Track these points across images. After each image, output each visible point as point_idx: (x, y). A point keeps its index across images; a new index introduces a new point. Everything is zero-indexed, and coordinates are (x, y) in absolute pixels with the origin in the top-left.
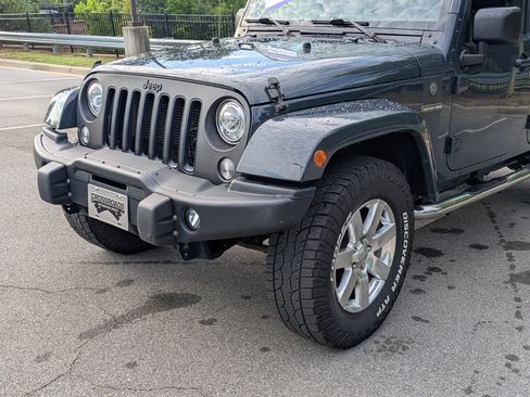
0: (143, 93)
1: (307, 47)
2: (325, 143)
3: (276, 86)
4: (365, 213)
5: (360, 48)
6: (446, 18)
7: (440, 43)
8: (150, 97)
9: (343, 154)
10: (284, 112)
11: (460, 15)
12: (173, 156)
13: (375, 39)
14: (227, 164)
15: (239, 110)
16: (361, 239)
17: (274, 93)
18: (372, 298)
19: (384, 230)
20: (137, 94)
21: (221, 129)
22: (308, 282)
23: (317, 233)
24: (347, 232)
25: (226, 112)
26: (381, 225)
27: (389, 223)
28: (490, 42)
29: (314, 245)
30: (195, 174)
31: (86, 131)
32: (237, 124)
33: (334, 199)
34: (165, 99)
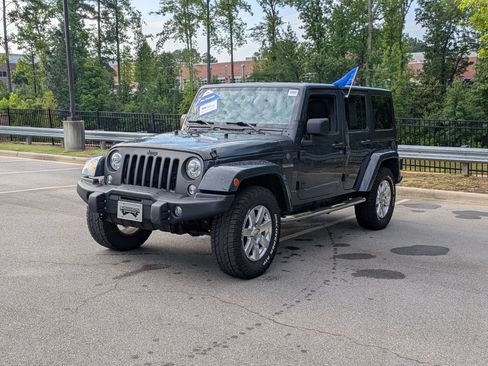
0: (147, 157)
1: (226, 135)
2: (238, 176)
3: (215, 152)
4: (256, 212)
5: (253, 136)
6: (293, 123)
7: (291, 134)
8: (151, 159)
9: (246, 182)
10: (219, 164)
11: (300, 121)
12: (164, 186)
13: (259, 132)
14: (193, 188)
15: (198, 162)
16: (255, 225)
17: (214, 155)
18: (261, 256)
19: (265, 223)
20: (143, 158)
21: (189, 172)
22: (231, 240)
23: (235, 217)
24: (248, 220)
25: (191, 164)
26: (264, 220)
27: (268, 219)
28: (315, 135)
29: (234, 222)
30: (176, 193)
31: (110, 177)
32: (196, 169)
33: (242, 202)
34: (159, 159)
